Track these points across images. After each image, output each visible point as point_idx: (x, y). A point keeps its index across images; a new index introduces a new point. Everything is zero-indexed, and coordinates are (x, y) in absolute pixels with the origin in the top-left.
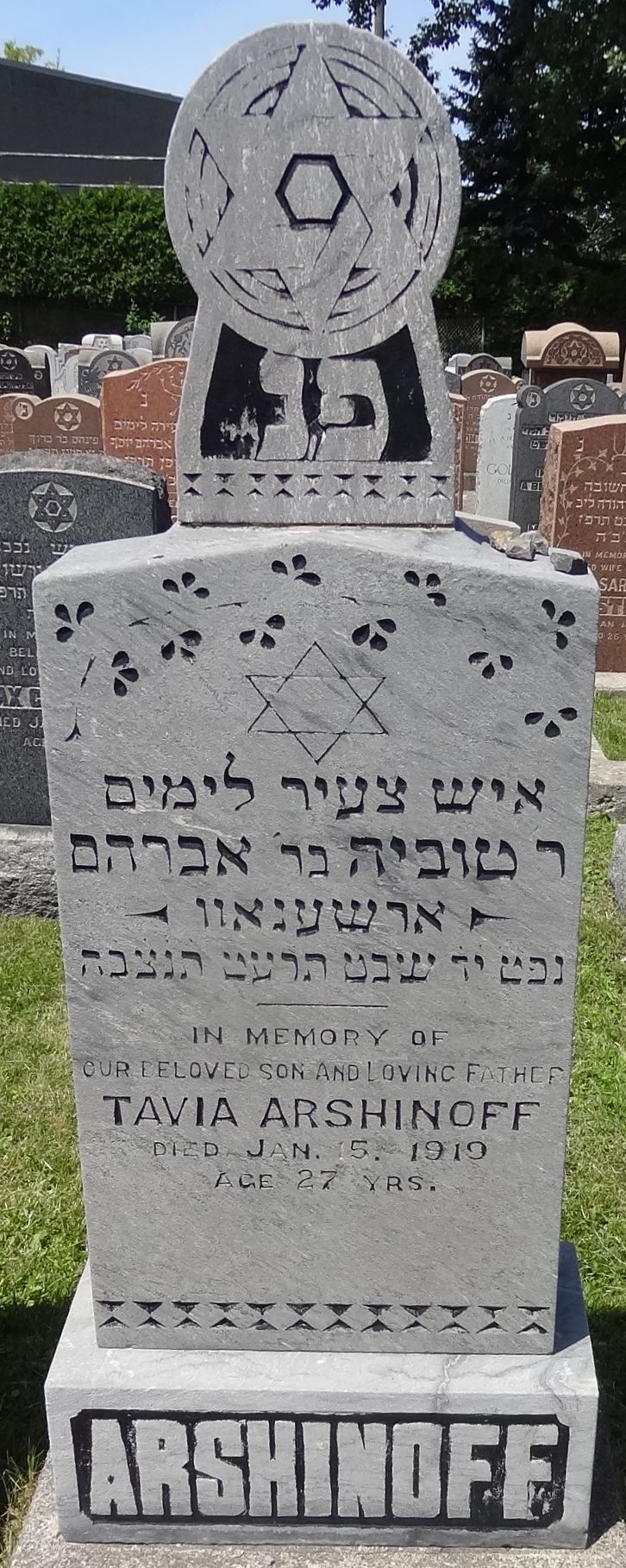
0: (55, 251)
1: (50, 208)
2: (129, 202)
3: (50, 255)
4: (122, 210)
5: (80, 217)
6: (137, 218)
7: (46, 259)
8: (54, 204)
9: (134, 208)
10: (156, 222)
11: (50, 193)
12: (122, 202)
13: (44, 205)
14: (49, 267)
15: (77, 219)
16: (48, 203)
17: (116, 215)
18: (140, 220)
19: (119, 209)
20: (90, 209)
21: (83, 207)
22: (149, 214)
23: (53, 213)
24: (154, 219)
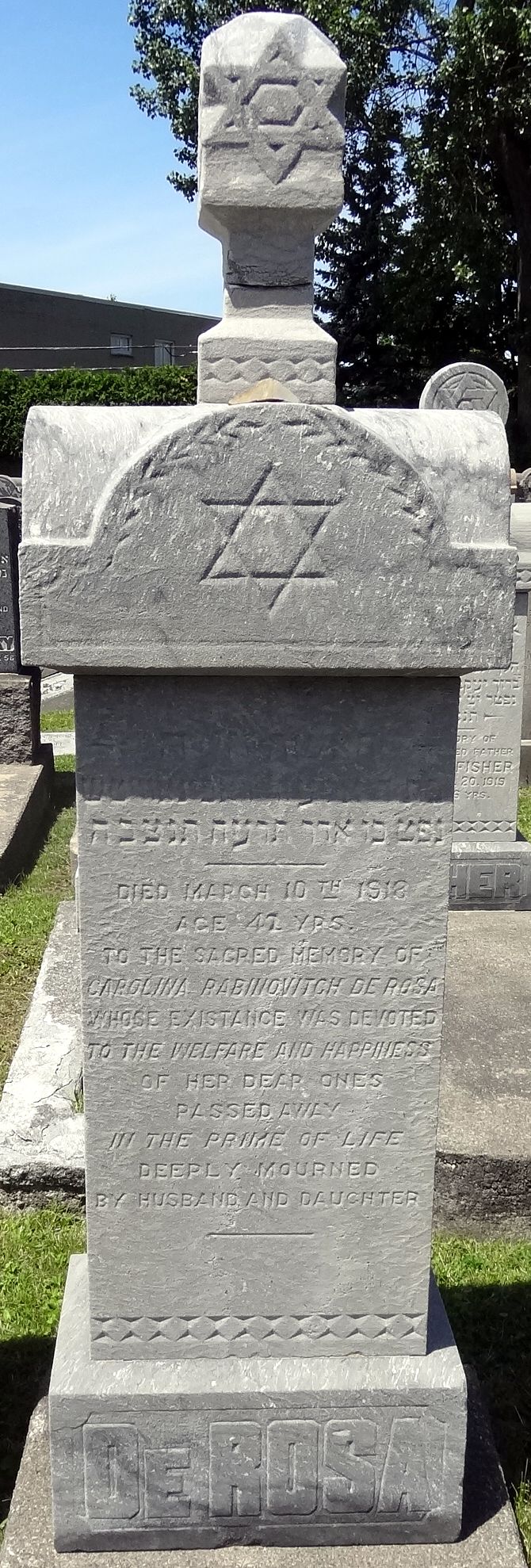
0: (16, 420)
1: (12, 388)
2: (75, 381)
3: (12, 424)
4: (69, 387)
5: (36, 394)
6: (82, 393)
7: (9, 426)
8: (16, 385)
9: (79, 385)
10: (97, 396)
11: (12, 377)
12: (69, 382)
13: (8, 386)
14: (12, 432)
15: (34, 396)
16: (11, 384)
17: (65, 391)
18: (84, 394)
19: (66, 387)
20: (44, 387)
21: (39, 386)
22: (91, 390)
23: (15, 392)
24: (95, 393)
